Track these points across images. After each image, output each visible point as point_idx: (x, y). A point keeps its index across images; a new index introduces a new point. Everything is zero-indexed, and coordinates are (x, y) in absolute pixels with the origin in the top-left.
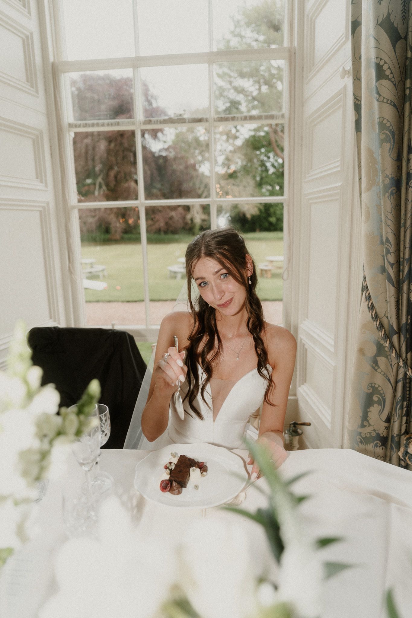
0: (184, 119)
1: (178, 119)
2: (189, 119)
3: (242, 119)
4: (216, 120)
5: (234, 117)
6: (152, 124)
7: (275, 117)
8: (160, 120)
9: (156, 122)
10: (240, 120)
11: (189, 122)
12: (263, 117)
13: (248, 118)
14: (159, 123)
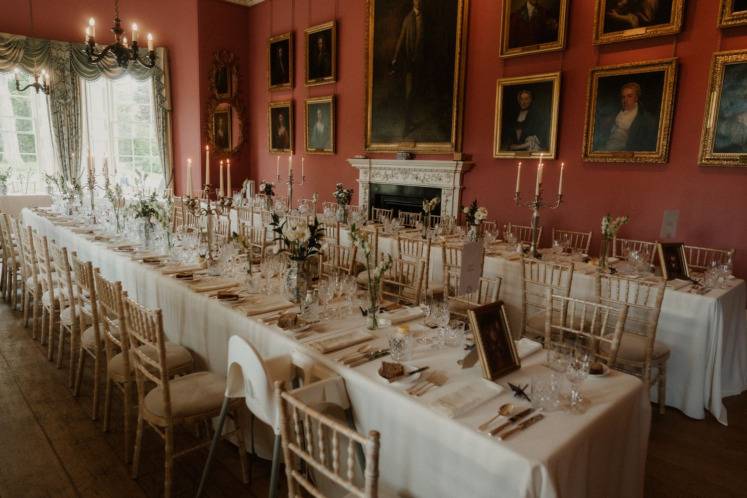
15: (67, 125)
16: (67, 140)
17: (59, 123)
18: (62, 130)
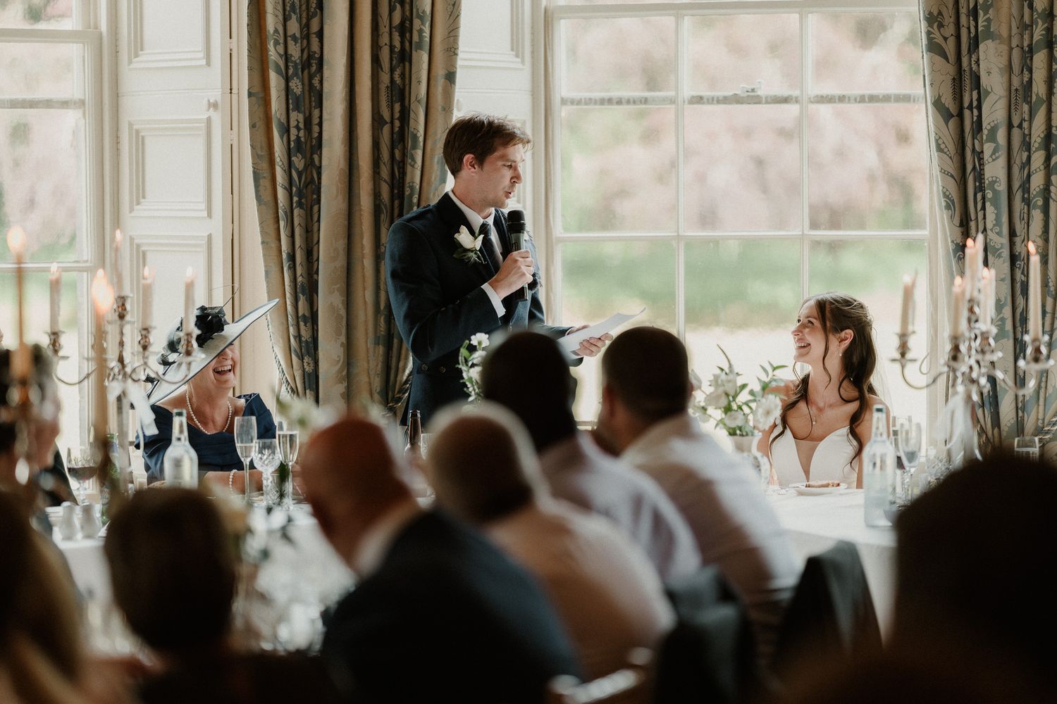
0: (758, 96)
1: (748, 96)
2: (766, 98)
3: (858, 100)
4: (812, 99)
5: (844, 96)
6: (704, 103)
7: (912, 98)
8: (718, 98)
9: (710, 101)
10: (854, 101)
11: (767, 102)
12: (893, 96)
13: (867, 99)
14: (715, 102)
15: (1005, 33)
16: (1001, 136)
17: (963, 20)
18: (974, 67)
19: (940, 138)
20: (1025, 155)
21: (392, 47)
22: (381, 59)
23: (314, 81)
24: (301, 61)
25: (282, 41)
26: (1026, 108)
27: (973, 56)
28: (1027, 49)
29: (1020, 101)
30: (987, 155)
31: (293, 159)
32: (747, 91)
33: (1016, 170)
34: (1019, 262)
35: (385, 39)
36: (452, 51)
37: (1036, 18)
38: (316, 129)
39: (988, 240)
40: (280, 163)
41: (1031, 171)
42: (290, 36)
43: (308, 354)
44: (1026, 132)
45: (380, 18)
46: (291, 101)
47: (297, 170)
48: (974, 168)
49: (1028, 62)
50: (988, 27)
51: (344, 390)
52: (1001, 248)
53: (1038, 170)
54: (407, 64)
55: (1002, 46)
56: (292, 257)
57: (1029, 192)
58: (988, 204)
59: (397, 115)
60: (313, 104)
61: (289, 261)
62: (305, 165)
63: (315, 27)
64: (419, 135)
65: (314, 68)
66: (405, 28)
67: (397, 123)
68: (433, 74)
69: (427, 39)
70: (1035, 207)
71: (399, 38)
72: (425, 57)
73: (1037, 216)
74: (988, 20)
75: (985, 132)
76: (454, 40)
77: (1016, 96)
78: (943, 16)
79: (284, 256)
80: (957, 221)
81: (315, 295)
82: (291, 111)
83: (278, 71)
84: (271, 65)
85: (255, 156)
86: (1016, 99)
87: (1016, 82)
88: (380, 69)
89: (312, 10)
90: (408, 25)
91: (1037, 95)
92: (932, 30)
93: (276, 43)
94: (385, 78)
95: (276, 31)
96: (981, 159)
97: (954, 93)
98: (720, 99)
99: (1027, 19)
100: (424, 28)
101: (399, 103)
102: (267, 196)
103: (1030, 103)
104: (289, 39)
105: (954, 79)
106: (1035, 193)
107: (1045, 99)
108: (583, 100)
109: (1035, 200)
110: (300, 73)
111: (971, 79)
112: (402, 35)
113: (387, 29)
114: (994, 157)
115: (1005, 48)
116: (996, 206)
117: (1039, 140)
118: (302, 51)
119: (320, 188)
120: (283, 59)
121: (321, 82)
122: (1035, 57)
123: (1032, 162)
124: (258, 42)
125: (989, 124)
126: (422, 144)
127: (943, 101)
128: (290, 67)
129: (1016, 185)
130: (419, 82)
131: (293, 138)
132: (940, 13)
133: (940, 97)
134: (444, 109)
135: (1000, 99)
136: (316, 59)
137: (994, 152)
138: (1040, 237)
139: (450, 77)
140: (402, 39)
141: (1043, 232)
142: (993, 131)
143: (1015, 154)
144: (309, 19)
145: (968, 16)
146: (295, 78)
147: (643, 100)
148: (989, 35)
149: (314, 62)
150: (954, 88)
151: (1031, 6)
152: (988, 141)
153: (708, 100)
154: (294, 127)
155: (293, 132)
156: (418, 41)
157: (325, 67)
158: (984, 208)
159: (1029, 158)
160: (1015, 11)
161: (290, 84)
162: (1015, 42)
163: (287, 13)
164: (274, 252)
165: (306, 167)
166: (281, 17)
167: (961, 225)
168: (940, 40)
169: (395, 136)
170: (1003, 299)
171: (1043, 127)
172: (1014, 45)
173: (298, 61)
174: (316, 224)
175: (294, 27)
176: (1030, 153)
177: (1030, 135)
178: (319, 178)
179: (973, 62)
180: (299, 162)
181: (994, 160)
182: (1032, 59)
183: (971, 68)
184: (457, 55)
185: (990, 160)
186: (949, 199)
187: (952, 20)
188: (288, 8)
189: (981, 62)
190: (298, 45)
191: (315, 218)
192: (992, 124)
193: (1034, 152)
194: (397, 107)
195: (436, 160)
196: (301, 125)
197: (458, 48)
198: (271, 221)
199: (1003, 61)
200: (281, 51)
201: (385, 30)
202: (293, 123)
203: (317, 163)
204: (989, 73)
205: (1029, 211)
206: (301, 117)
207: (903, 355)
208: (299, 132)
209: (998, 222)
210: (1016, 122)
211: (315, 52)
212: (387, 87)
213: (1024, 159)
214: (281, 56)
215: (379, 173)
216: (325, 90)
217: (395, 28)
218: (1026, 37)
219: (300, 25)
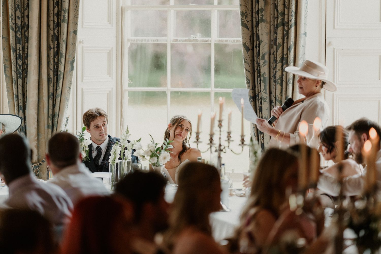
0: (197, 40)
1: (194, 39)
2: (200, 40)
3: (232, 42)
5: (227, 40)
9: (180, 41)
13: (235, 42)
14: (182, 41)
15: (269, 21)
16: (267, 57)
17: (254, 15)
18: (258, 32)
19: (245, 58)
20: (275, 64)
21: (54, 21)
22: (50, 25)
23: (25, 33)
24: (21, 25)
25: (14, 18)
26: (275, 47)
27: (257, 28)
28: (276, 26)
29: (273, 45)
30: (261, 64)
31: (18, 61)
32: (193, 38)
33: (272, 70)
34: (272, 103)
35: (52, 18)
36: (76, 23)
37: (279, 15)
38: (26, 50)
39: (262, 95)
40: (13, 63)
41: (277, 70)
42: (17, 17)
43: (23, 131)
44: (275, 56)
45: (50, 11)
46: (17, 40)
47: (19, 65)
48: (257, 69)
49: (276, 30)
50: (262, 18)
51: (36, 144)
52: (266, 98)
53: (279, 70)
54: (60, 27)
55: (267, 25)
56: (17, 96)
57: (276, 78)
58: (262, 82)
59: (56, 46)
60: (25, 41)
61: (16, 98)
62: (22, 63)
63: (26, 14)
64: (63, 53)
65: (26, 28)
66: (59, 15)
67: (56, 49)
68: (69, 31)
69: (67, 19)
70: (278, 83)
71: (56, 18)
72: (66, 25)
73: (278, 86)
74: (262, 15)
75: (261, 56)
76: (76, 19)
77: (272, 43)
78: (247, 13)
79: (14, 96)
80: (251, 88)
81: (25, 110)
82: (17, 44)
83: (13, 29)
84: (10, 27)
85: (5, 60)
86: (272, 44)
87: (272, 38)
88: (50, 29)
89: (25, 7)
90: (60, 13)
91: (279, 43)
92: (243, 18)
93: (12, 19)
94: (52, 32)
95: (12, 15)
96: (259, 66)
97: (251, 41)
98: (184, 40)
99: (276, 15)
100: (65, 15)
101: (56, 42)
102: (8, 74)
103: (276, 46)
104: (17, 18)
105: (251, 36)
106: (278, 78)
107: (282, 44)
108: (135, 40)
109: (278, 81)
110: (21, 30)
111: (256, 36)
112: (58, 17)
113: (52, 15)
114: (264, 65)
115: (268, 25)
116: (264, 83)
117: (279, 59)
118: (22, 22)
119: (27, 72)
120: (14, 25)
121: (28, 33)
122: (278, 29)
123: (277, 67)
124: (6, 19)
125: (262, 53)
126: (64, 56)
127: (246, 44)
128: (17, 28)
129: (272, 75)
130: (63, 34)
131: (18, 53)
132: (246, 12)
133: (245, 43)
134: (73, 44)
135: (266, 44)
136: (26, 25)
137: (264, 63)
138: (280, 94)
139: (75, 32)
140: (57, 18)
141: (281, 93)
142: (264, 55)
143: (271, 64)
144: (24, 11)
145: (256, 14)
146: (18, 32)
147: (157, 40)
148: (263, 21)
149: (26, 26)
150: (251, 40)
151: (277, 10)
152: (262, 59)
153: (179, 40)
154: (18, 50)
155: (18, 51)
156: (63, 19)
157: (29, 28)
158: (260, 83)
159: (276, 65)
160: (272, 12)
161: (17, 34)
162: (272, 23)
163: (16, 8)
164: (11, 94)
165: (23, 64)
166: (14, 10)
167: (252, 89)
168: (246, 22)
169: (55, 53)
170: (267, 117)
171: (281, 55)
172: (271, 24)
173: (20, 26)
174: (26, 85)
175: (18, 14)
176: (276, 64)
177: (276, 57)
178: (27, 68)
179: (257, 30)
180: (20, 62)
181: (264, 66)
182: (277, 30)
183: (257, 32)
184: (78, 24)
185: (262, 66)
186: (248, 80)
187: (250, 15)
188: (16, 7)
189: (260, 30)
190: (20, 20)
191: (26, 82)
192: (263, 53)
193: (278, 63)
194: (56, 43)
195: (70, 62)
196: (21, 49)
197: (78, 22)
198: (10, 83)
199: (268, 30)
200: (14, 22)
201: (51, 15)
202: (18, 48)
203: (26, 63)
204: (262, 34)
205: (276, 85)
206: (21, 46)
207: (197, 140)
208: (20, 51)
209: (265, 89)
210: (272, 53)
211: (26, 23)
212: (52, 36)
213: (274, 66)
214: (13, 24)
215: (49, 66)
216: (29, 36)
217: (55, 14)
218: (275, 22)
219: (21, 13)
